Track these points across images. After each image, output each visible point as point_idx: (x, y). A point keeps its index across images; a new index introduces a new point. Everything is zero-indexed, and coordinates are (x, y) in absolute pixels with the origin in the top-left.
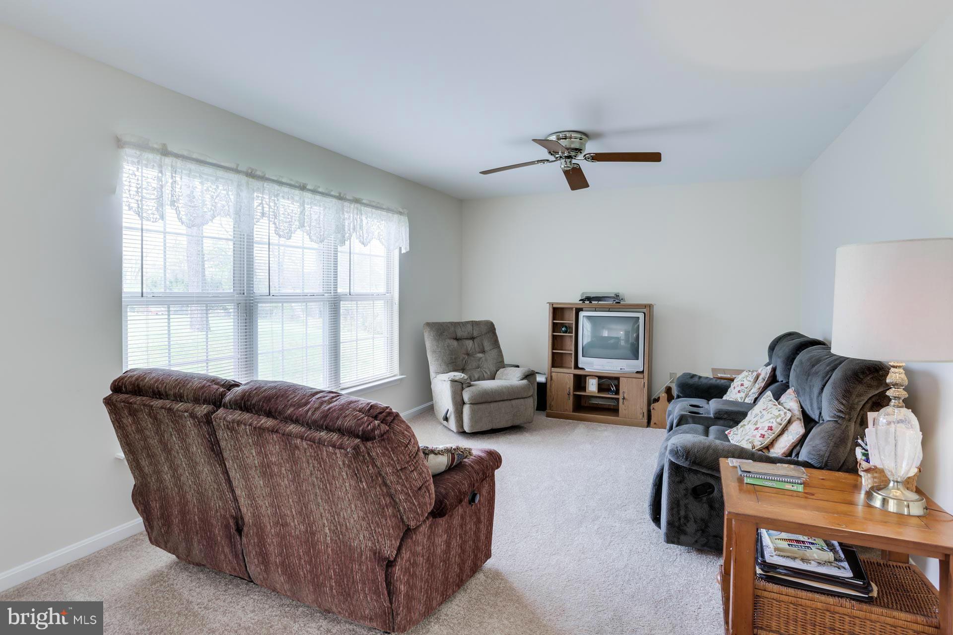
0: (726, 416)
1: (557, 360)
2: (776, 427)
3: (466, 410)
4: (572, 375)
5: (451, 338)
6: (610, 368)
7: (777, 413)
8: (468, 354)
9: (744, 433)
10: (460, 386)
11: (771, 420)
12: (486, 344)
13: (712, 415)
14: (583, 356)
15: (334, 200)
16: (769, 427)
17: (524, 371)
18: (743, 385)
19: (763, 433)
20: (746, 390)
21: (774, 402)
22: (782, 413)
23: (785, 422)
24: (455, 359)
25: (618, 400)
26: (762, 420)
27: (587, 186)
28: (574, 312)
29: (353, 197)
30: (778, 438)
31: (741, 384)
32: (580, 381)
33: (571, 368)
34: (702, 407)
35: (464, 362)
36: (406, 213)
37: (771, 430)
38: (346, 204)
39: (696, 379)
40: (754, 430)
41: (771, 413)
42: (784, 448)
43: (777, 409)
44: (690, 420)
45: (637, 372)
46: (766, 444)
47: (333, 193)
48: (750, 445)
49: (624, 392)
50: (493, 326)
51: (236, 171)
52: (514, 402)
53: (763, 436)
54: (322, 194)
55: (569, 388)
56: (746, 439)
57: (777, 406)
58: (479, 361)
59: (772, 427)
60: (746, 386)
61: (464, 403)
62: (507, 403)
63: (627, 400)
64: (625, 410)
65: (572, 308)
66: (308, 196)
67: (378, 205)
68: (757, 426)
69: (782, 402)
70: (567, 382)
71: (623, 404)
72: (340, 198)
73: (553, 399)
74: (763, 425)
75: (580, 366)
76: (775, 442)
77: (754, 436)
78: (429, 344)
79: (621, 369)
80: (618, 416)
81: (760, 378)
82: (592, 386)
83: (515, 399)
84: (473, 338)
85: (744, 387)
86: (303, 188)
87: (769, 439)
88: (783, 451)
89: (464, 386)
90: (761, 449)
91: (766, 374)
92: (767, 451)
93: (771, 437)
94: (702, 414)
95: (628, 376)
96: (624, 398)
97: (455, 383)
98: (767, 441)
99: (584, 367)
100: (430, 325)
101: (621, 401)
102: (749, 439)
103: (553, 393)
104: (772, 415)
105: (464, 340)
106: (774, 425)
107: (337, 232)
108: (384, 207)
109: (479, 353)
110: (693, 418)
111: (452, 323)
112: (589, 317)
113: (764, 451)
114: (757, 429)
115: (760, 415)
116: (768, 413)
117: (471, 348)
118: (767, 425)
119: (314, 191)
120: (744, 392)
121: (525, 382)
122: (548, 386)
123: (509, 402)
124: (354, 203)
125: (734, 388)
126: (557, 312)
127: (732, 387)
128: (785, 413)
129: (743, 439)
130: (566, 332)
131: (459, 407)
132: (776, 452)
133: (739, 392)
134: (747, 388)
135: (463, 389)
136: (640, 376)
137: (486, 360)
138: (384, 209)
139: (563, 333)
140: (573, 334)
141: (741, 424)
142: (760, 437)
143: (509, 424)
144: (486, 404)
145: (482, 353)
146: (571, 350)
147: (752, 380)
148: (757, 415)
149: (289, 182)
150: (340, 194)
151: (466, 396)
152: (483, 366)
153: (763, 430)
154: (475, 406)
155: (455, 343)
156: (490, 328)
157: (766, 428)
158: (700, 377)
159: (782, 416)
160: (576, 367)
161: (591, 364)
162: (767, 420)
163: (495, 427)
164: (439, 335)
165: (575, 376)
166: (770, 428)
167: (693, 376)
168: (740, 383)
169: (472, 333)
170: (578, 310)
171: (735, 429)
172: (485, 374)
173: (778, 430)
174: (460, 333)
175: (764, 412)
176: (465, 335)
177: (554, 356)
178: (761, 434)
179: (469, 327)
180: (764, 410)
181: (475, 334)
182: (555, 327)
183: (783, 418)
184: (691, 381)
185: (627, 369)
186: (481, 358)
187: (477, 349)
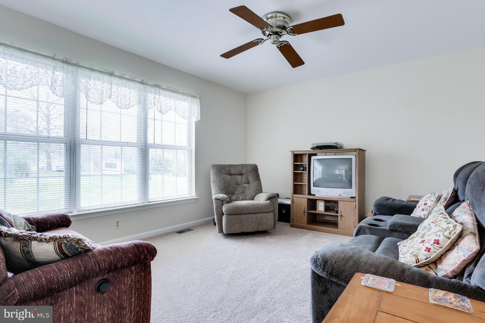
0: (400, 229)
1: (297, 189)
2: (444, 241)
3: (224, 218)
4: (306, 199)
5: (226, 174)
6: (332, 195)
7: (445, 225)
8: (238, 184)
9: (411, 245)
10: (221, 203)
11: (438, 234)
12: (250, 178)
13: (387, 228)
14: (313, 187)
15: (138, 84)
16: (435, 240)
17: (268, 195)
18: (426, 205)
19: (429, 246)
20: (429, 208)
21: (445, 215)
22: (451, 226)
23: (454, 236)
24: (227, 187)
25: (337, 216)
26: (429, 233)
27: (303, 63)
28: (307, 156)
29: (154, 84)
30: (447, 253)
31: (425, 203)
32: (313, 203)
33: (306, 195)
34: (385, 221)
35: (234, 189)
36: (198, 97)
37: (438, 243)
38: (149, 88)
39: (390, 201)
40: (420, 243)
41: (439, 226)
42: (454, 265)
43: (446, 221)
44: (367, 231)
45: (352, 198)
46: (432, 259)
47: (137, 80)
48: (414, 258)
49: (341, 211)
50: (257, 167)
51: (54, 58)
52: (258, 215)
53: (428, 250)
54: (128, 79)
55: (305, 208)
56: (411, 251)
57: (447, 219)
58: (244, 188)
59: (438, 240)
60: (429, 205)
61: (224, 214)
62: (253, 215)
63: (343, 217)
64: (342, 224)
65: (306, 154)
66: (115, 80)
67: (175, 90)
68: (424, 239)
69: (454, 215)
70: (303, 204)
71: (341, 219)
72: (142, 83)
73: (294, 215)
74: (430, 238)
75: (312, 193)
76: (443, 257)
77: (419, 249)
78: (212, 177)
79: (339, 195)
80: (337, 228)
81: (442, 198)
82: (321, 207)
83: (259, 213)
84: (241, 174)
85: (427, 206)
86: (111, 74)
87: (435, 254)
88: (452, 268)
89: (224, 202)
90: (427, 263)
91: (448, 194)
92: (435, 266)
93: (438, 252)
94: (381, 226)
95: (345, 200)
96: (341, 216)
97: (218, 201)
98: (433, 256)
99: (314, 194)
100: (214, 166)
101: (339, 217)
102: (413, 252)
103: (295, 211)
104: (440, 228)
105: (236, 176)
106: (441, 239)
107: (139, 103)
108: (180, 92)
109: (245, 184)
110: (370, 229)
111: (228, 165)
112: (318, 160)
113: (431, 266)
114: (423, 242)
115: (428, 227)
116: (436, 226)
117: (240, 180)
118: (434, 238)
119: (121, 77)
120: (427, 211)
121: (268, 202)
122: (291, 206)
123: (255, 215)
124: (154, 87)
125: (419, 207)
126: (297, 157)
127: (417, 206)
128: (455, 226)
129: (408, 251)
130: (303, 170)
131: (220, 216)
132: (444, 268)
133: (423, 210)
134: (429, 207)
135: (223, 204)
136: (353, 200)
137: (249, 188)
138: (179, 93)
139: (301, 171)
140: (307, 172)
141: (411, 236)
142: (425, 250)
143: (255, 230)
144: (238, 215)
145: (248, 184)
146: (306, 183)
147: (434, 200)
148: (425, 228)
149: (99, 69)
150: (143, 81)
151: (224, 209)
152: (247, 192)
153: (429, 243)
154: (230, 216)
155: (229, 177)
156: (255, 169)
157: (432, 242)
158: (394, 200)
159: (451, 229)
160: (310, 193)
161: (320, 191)
162: (434, 233)
163: (244, 231)
164: (218, 172)
165: (309, 200)
166: (437, 242)
167: (388, 199)
168: (423, 203)
169: (241, 171)
170: (310, 156)
171: (405, 241)
172: (247, 197)
173: (446, 244)
174: (233, 171)
175: (433, 225)
176: (237, 172)
177: (295, 187)
178: (427, 248)
179: (240, 168)
180: (432, 222)
181: (243, 172)
182: (296, 167)
183: (452, 231)
184: (386, 203)
185: (344, 196)
186: (246, 187)
187: (244, 181)
